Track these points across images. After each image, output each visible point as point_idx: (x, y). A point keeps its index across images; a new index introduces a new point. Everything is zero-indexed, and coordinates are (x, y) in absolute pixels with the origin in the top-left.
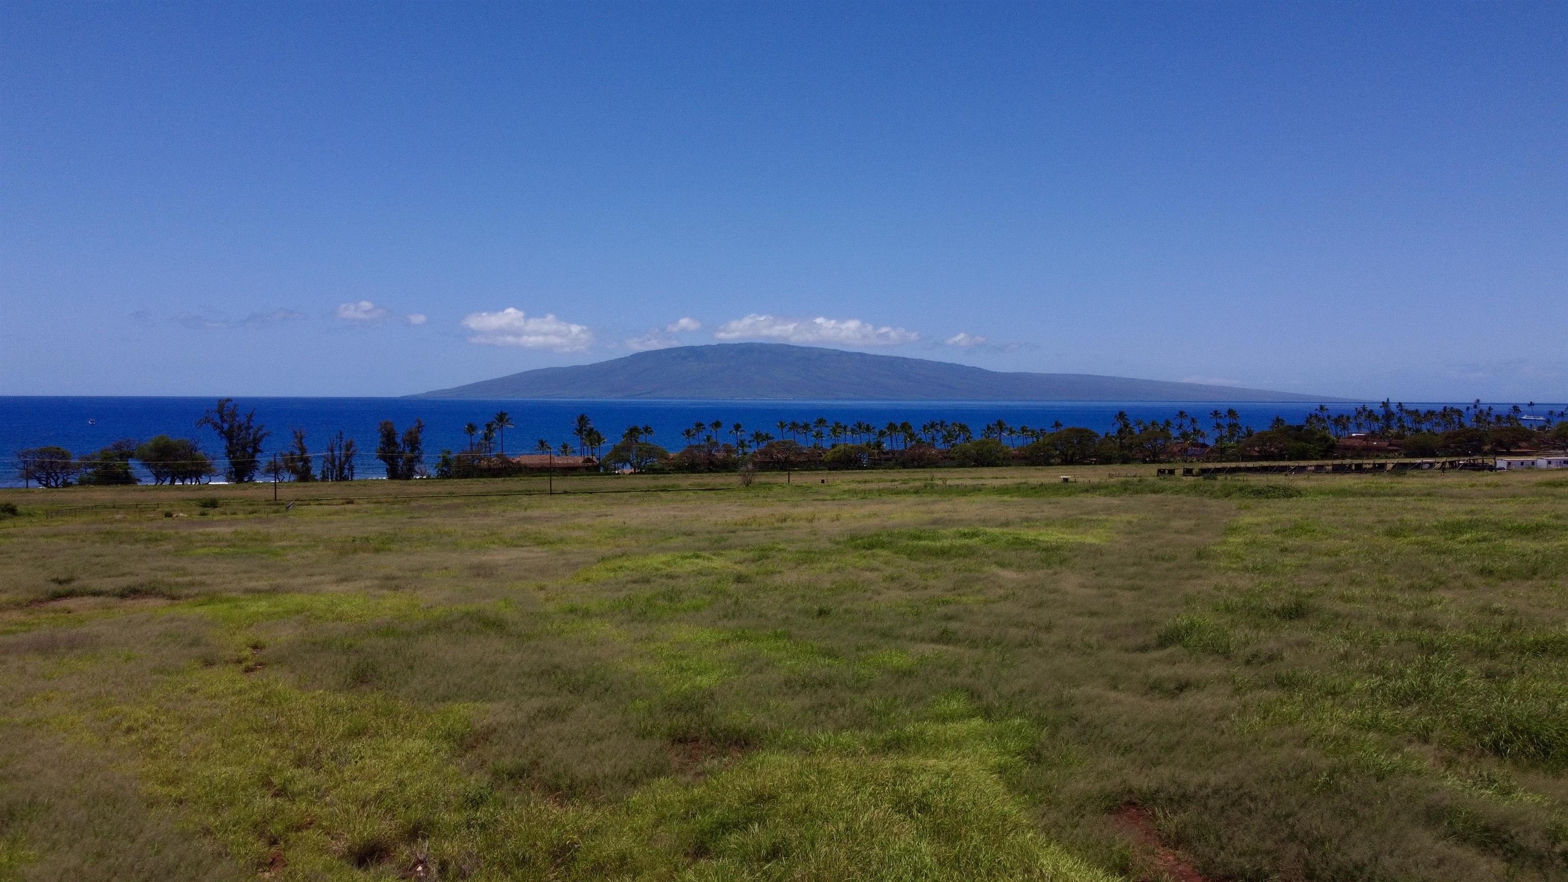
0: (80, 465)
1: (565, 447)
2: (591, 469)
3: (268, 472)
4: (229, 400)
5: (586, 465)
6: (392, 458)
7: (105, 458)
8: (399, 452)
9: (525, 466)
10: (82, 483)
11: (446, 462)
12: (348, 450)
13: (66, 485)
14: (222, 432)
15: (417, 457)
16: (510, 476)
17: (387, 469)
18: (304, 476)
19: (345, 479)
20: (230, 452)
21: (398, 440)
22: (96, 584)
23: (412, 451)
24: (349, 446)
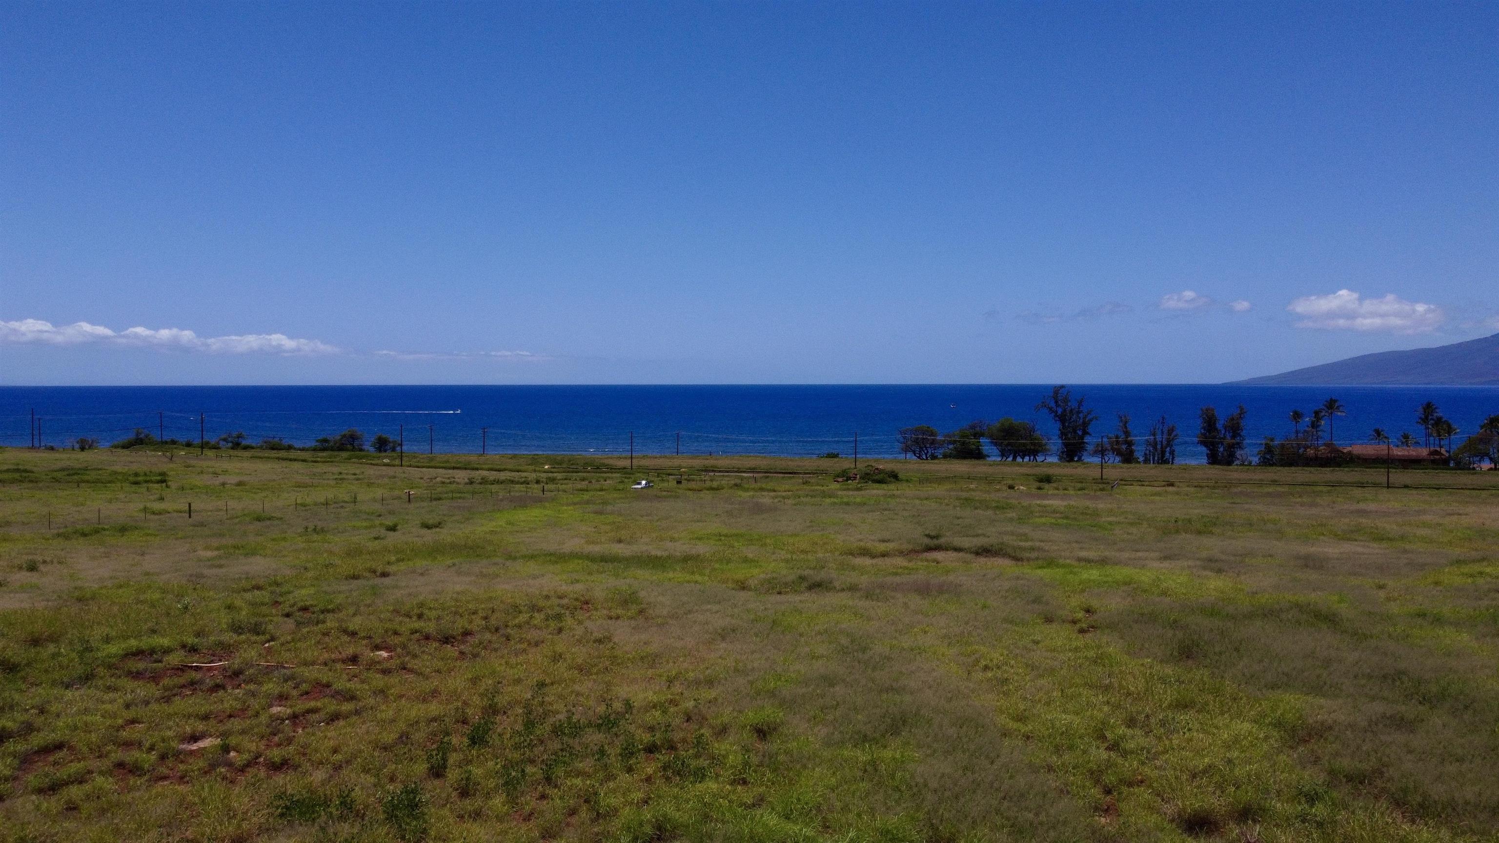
0: (944, 441)
1: (1406, 437)
2: (1438, 462)
3: (1095, 453)
4: (1062, 387)
5: (1432, 457)
6: (1213, 444)
7: (963, 436)
8: (1221, 438)
9: (1359, 457)
10: (945, 456)
11: (1269, 449)
12: (1170, 434)
13: (934, 457)
14: (1056, 416)
15: (1238, 444)
16: (1339, 465)
17: (1207, 455)
18: (1128, 458)
19: (1166, 462)
20: (1063, 435)
21: (1219, 425)
22: (958, 541)
23: (1233, 437)
24: (1171, 431)
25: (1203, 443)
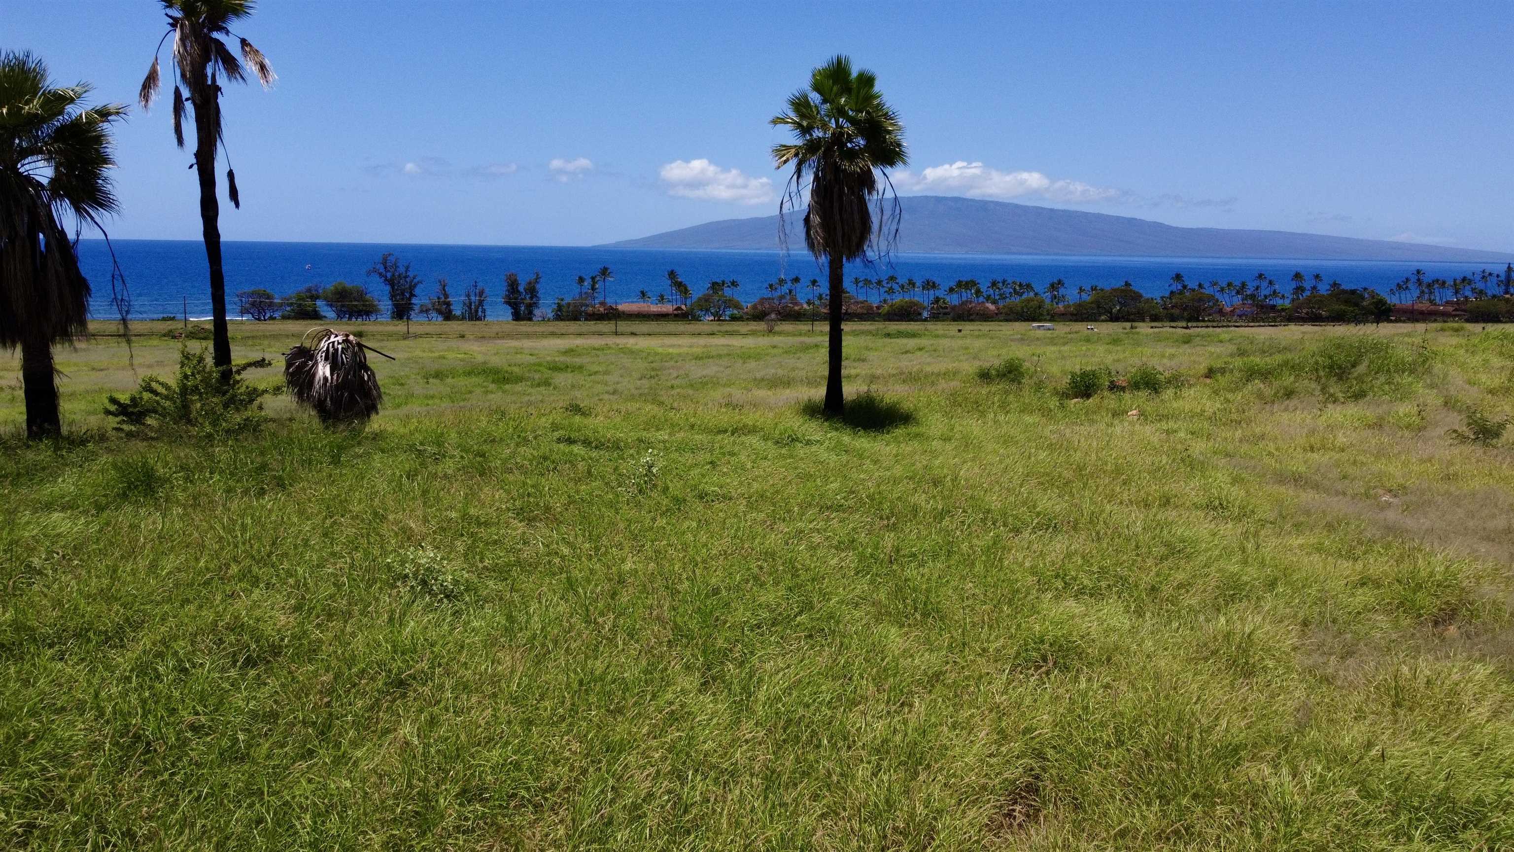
0: (281, 304)
1: (660, 297)
2: (681, 316)
3: (421, 311)
5: (676, 312)
6: (515, 303)
7: (300, 299)
8: (522, 299)
10: (284, 318)
11: (560, 307)
12: (481, 296)
13: (272, 318)
14: (386, 280)
15: (535, 303)
17: (512, 312)
18: (448, 316)
19: (479, 319)
20: (392, 297)
21: (520, 288)
23: (531, 298)
24: (481, 293)
25: (508, 303)
